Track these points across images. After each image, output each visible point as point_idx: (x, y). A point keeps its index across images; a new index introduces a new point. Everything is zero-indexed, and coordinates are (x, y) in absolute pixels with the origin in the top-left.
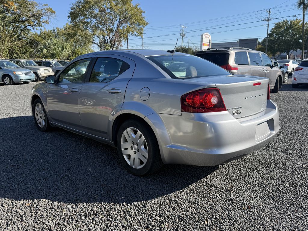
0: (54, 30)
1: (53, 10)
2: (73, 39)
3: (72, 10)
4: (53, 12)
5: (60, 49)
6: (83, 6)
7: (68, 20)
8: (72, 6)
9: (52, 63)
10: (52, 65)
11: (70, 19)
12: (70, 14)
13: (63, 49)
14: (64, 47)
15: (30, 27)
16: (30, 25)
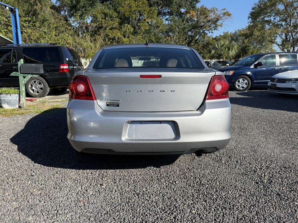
0: (236, 32)
1: (230, 13)
2: (247, 40)
3: (253, 10)
4: (229, 15)
5: (227, 49)
6: (265, 4)
7: (248, 20)
8: (254, 6)
9: (210, 63)
10: (211, 65)
11: (250, 19)
12: (251, 15)
13: (229, 49)
14: (231, 48)
15: (207, 31)
16: (206, 29)
